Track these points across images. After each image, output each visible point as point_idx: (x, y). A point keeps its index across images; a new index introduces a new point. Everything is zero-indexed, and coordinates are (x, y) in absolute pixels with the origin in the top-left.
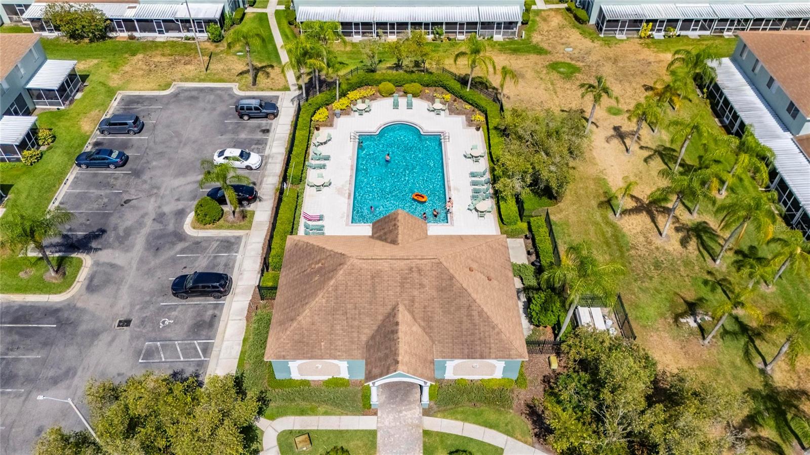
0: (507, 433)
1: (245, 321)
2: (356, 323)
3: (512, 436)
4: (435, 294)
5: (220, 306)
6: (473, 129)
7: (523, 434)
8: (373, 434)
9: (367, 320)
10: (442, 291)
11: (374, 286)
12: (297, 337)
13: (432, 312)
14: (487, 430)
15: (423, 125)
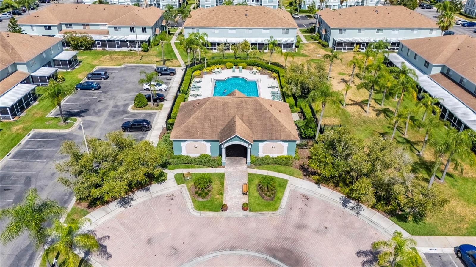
0: (290, 175)
1: (158, 139)
2: (215, 124)
3: (292, 176)
4: (253, 112)
5: (146, 135)
6: (272, 79)
7: (298, 175)
8: (223, 174)
9: (221, 122)
10: (257, 111)
11: (224, 109)
12: (186, 129)
13: (252, 120)
14: (280, 173)
15: (247, 78)
